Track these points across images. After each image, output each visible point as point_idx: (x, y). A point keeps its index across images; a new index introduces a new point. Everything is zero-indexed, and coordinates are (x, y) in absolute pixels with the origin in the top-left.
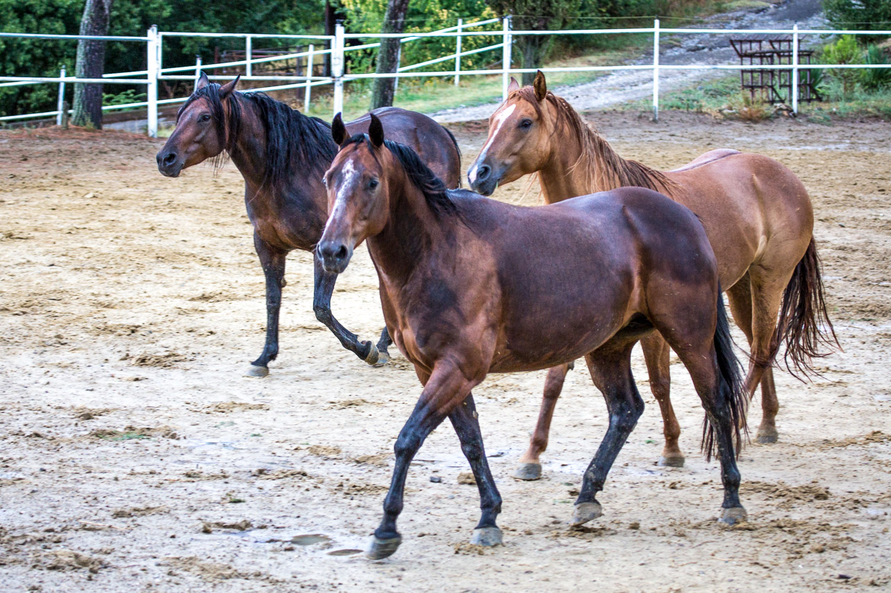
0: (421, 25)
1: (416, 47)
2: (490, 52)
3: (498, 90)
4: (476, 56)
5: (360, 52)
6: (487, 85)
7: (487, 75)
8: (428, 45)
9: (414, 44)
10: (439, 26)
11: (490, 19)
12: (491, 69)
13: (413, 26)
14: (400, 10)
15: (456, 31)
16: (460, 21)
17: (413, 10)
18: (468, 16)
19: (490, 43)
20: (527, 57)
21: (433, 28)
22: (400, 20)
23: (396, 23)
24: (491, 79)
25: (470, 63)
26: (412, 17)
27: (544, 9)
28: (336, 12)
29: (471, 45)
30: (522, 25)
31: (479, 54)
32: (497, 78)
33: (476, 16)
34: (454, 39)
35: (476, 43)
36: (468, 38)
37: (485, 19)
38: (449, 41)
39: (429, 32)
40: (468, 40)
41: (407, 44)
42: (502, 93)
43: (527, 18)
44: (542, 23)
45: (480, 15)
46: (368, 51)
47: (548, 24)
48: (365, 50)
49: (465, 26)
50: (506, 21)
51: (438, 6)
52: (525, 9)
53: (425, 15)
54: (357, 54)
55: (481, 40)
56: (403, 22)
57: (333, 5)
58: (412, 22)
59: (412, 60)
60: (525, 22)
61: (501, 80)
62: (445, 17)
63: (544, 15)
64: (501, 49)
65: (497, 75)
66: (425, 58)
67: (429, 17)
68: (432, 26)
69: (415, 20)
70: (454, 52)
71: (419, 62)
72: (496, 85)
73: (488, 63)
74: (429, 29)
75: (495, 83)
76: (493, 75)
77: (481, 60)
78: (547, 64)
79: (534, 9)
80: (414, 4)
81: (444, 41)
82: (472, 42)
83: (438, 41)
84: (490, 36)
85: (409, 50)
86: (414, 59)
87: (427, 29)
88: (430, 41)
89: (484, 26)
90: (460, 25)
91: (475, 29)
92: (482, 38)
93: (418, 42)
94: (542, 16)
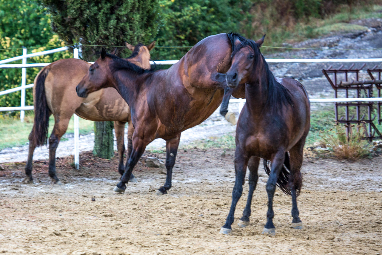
11: (58, 47)
16: (25, 50)
38: (13, 72)
49: (30, 56)
50: (76, 51)
63: (117, 44)
70: (19, 84)
81: (7, 73)
90: (25, 55)
91: (41, 59)
94: (115, 45)
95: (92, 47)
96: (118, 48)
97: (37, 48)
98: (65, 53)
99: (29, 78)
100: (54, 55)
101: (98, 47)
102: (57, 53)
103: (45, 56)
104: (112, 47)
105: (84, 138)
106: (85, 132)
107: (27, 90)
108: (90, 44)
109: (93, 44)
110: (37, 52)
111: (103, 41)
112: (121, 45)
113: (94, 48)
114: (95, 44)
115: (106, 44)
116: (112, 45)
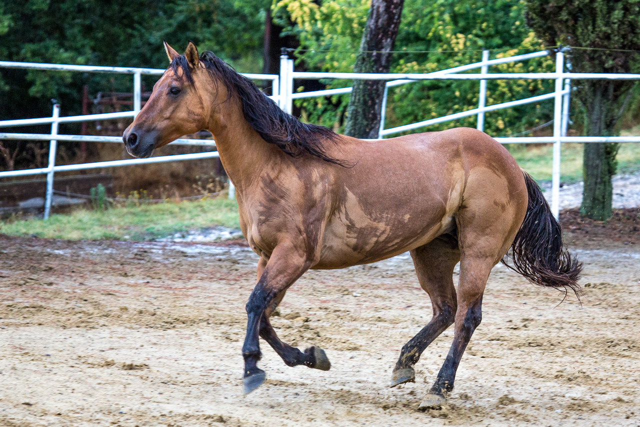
0: (421, 58)
1: (411, 95)
2: (533, 105)
3: (545, 170)
4: (510, 111)
5: (320, 101)
6: (529, 160)
7: (528, 145)
8: (432, 93)
9: (409, 90)
10: (450, 61)
11: (535, 51)
12: (536, 134)
13: (408, 61)
14: (386, 35)
15: (478, 71)
16: (486, 54)
17: (408, 34)
18: (499, 46)
19: (534, 92)
20: (595, 117)
21: (442, 64)
22: (385, 51)
23: (379, 56)
24: (535, 152)
25: (500, 124)
26: (406, 45)
27: (624, 37)
28: (283, 34)
29: (503, 95)
30: (587, 64)
31: (516, 109)
32: (545, 149)
33: (512, 46)
34: (475, 84)
35: (511, 90)
36: (499, 82)
37: (527, 51)
38: (467, 86)
39: (433, 70)
40: (497, 85)
41: (397, 90)
42: (551, 176)
43: (595, 52)
44: (620, 61)
45: (519, 44)
46: (334, 100)
47: (631, 63)
48: (328, 99)
49: (493, 62)
50: (560, 57)
51: (450, 27)
52: (593, 36)
53: (428, 43)
54: (316, 104)
55: (519, 86)
56: (390, 55)
57: (276, 21)
58: (407, 54)
59: (405, 117)
60: (592, 59)
61: (551, 153)
62: (461, 46)
63: (624, 47)
64: (552, 101)
65: (545, 144)
66: (426, 114)
67: (434, 46)
68: (438, 61)
69: (411, 50)
70: (475, 105)
71: (416, 120)
72: (543, 162)
73: (531, 124)
74: (434, 65)
75: (541, 158)
76: (538, 145)
77: (519, 119)
78: (628, 128)
79: (607, 37)
80: (410, 24)
81: (458, 86)
82: (506, 90)
83: (449, 86)
84: (535, 80)
85: (401, 100)
86: (409, 114)
87: (430, 65)
88: (435, 85)
89: (526, 63)
90: (485, 62)
91: (509, 68)
92: (521, 82)
93: (416, 87)
94: (620, 48)
95: (585, 51)
96: (623, 53)
97: (505, 52)
98: (546, 60)
99: (490, 96)
100: (530, 63)
101: (593, 51)
102: (534, 58)
103: (516, 63)
104: (616, 52)
105: (569, 190)
106: (572, 179)
107: (487, 114)
108: (581, 46)
109: (587, 46)
110: (504, 57)
111: (603, 43)
112: (630, 48)
113: (588, 52)
114: (590, 45)
115: (606, 47)
116: (615, 48)
